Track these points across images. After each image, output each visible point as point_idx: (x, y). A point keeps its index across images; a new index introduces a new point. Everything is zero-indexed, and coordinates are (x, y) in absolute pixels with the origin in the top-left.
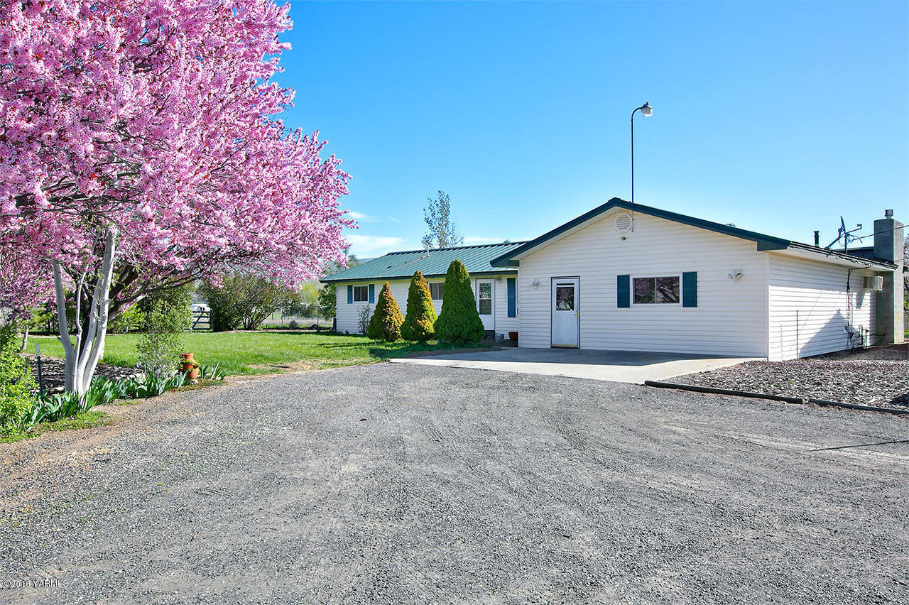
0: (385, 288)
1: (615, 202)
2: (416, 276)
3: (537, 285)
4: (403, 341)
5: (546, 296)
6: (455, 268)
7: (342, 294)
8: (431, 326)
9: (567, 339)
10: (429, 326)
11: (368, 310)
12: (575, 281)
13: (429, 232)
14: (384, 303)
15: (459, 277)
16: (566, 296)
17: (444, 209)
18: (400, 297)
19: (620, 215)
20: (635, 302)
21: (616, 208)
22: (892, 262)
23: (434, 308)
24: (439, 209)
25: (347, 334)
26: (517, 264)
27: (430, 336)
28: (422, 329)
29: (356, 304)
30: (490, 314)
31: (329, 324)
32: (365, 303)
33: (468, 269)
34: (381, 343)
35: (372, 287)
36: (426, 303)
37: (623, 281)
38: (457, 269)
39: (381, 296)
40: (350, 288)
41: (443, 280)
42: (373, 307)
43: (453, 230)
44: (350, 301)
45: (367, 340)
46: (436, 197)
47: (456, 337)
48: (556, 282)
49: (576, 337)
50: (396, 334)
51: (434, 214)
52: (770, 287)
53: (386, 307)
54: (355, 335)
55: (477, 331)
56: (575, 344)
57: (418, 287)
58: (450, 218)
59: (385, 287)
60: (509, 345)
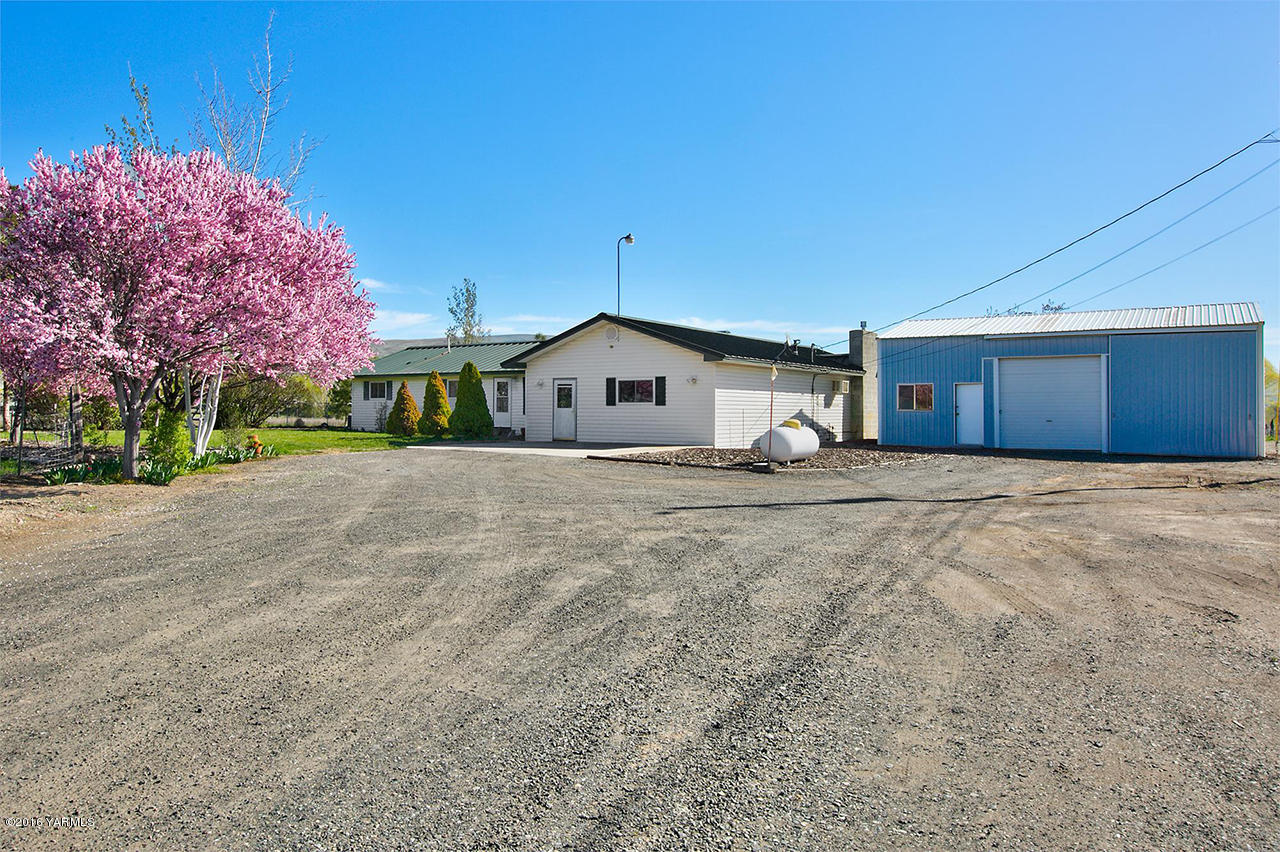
0: (403, 386)
1: (603, 316)
2: (432, 376)
3: (541, 385)
4: (419, 435)
5: (548, 396)
6: (469, 367)
7: (357, 392)
8: (446, 423)
9: (565, 433)
10: (444, 421)
11: (385, 407)
12: (573, 382)
13: (454, 324)
14: (402, 399)
15: (471, 377)
16: (565, 397)
17: (471, 298)
18: (417, 393)
19: (608, 326)
20: (620, 401)
21: (603, 322)
22: (861, 369)
23: (448, 405)
24: (464, 298)
25: (363, 430)
26: (524, 365)
27: (444, 431)
28: (437, 424)
29: (372, 401)
30: (507, 411)
31: (342, 422)
32: (383, 400)
33: (480, 367)
34: (401, 437)
35: (390, 384)
36: (441, 400)
37: (610, 382)
38: (470, 370)
39: (399, 393)
40: (366, 385)
41: (457, 379)
42: (391, 404)
43: (480, 321)
44: (366, 397)
45: (385, 435)
46: (462, 285)
47: (468, 431)
48: (556, 381)
49: (573, 431)
50: (413, 429)
51: (458, 305)
52: (716, 390)
53: (404, 404)
54: (372, 432)
55: (487, 426)
56: (572, 438)
57: (434, 386)
58: (477, 308)
59: (403, 384)
60: (517, 438)
